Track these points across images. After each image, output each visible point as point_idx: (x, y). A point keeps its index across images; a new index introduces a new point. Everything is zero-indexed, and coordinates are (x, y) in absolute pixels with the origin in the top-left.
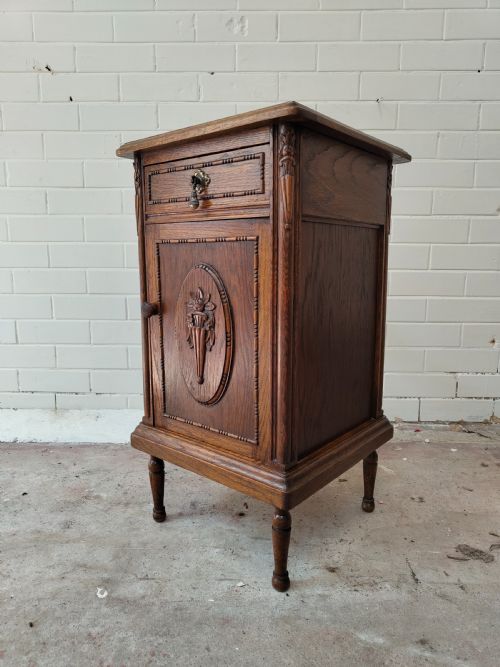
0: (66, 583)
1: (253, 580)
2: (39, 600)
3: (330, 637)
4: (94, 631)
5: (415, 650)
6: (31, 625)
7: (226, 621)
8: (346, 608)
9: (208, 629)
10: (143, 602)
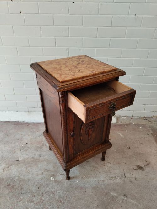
0: (44, 175)
1: (87, 175)
2: (39, 180)
3: (105, 193)
4: (53, 190)
5: (123, 197)
6: (39, 188)
7: (81, 188)
8: (108, 185)
9: (77, 190)
10: (62, 182)
